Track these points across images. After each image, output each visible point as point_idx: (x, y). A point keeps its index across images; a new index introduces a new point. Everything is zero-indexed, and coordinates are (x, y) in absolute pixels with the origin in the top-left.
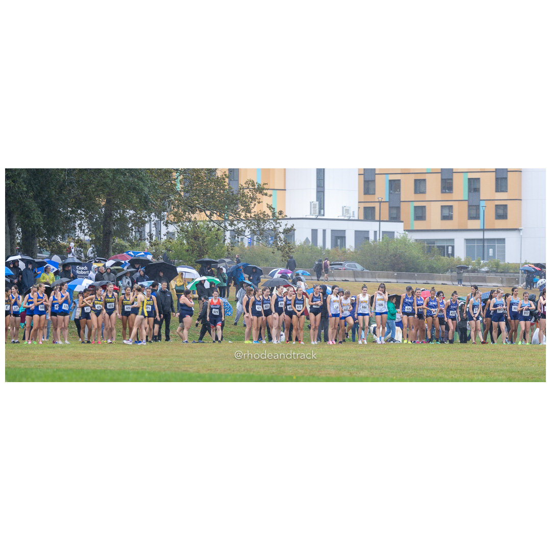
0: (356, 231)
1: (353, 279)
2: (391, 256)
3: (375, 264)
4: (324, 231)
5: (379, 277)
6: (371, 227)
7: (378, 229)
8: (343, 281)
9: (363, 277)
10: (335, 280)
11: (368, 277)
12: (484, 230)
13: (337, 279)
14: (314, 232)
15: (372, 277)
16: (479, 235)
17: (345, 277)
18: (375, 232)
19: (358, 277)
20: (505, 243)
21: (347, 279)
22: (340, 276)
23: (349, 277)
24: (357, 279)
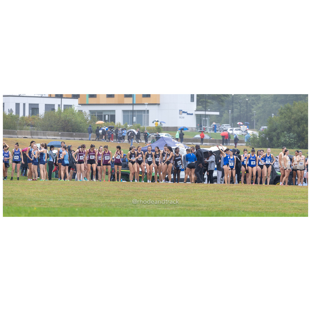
0: (46, 105)
1: (30, 137)
2: (62, 121)
3: (52, 126)
4: (24, 104)
5: (49, 135)
6: (56, 102)
7: (61, 103)
8: (24, 138)
9: (37, 135)
10: (18, 137)
11: (41, 135)
12: (133, 104)
13: (19, 136)
14: (18, 105)
15: (44, 135)
16: (130, 108)
17: (25, 135)
18: (59, 105)
19: (34, 135)
20: (148, 113)
21: (26, 136)
22: (21, 134)
23: (28, 135)
24: (33, 137)
